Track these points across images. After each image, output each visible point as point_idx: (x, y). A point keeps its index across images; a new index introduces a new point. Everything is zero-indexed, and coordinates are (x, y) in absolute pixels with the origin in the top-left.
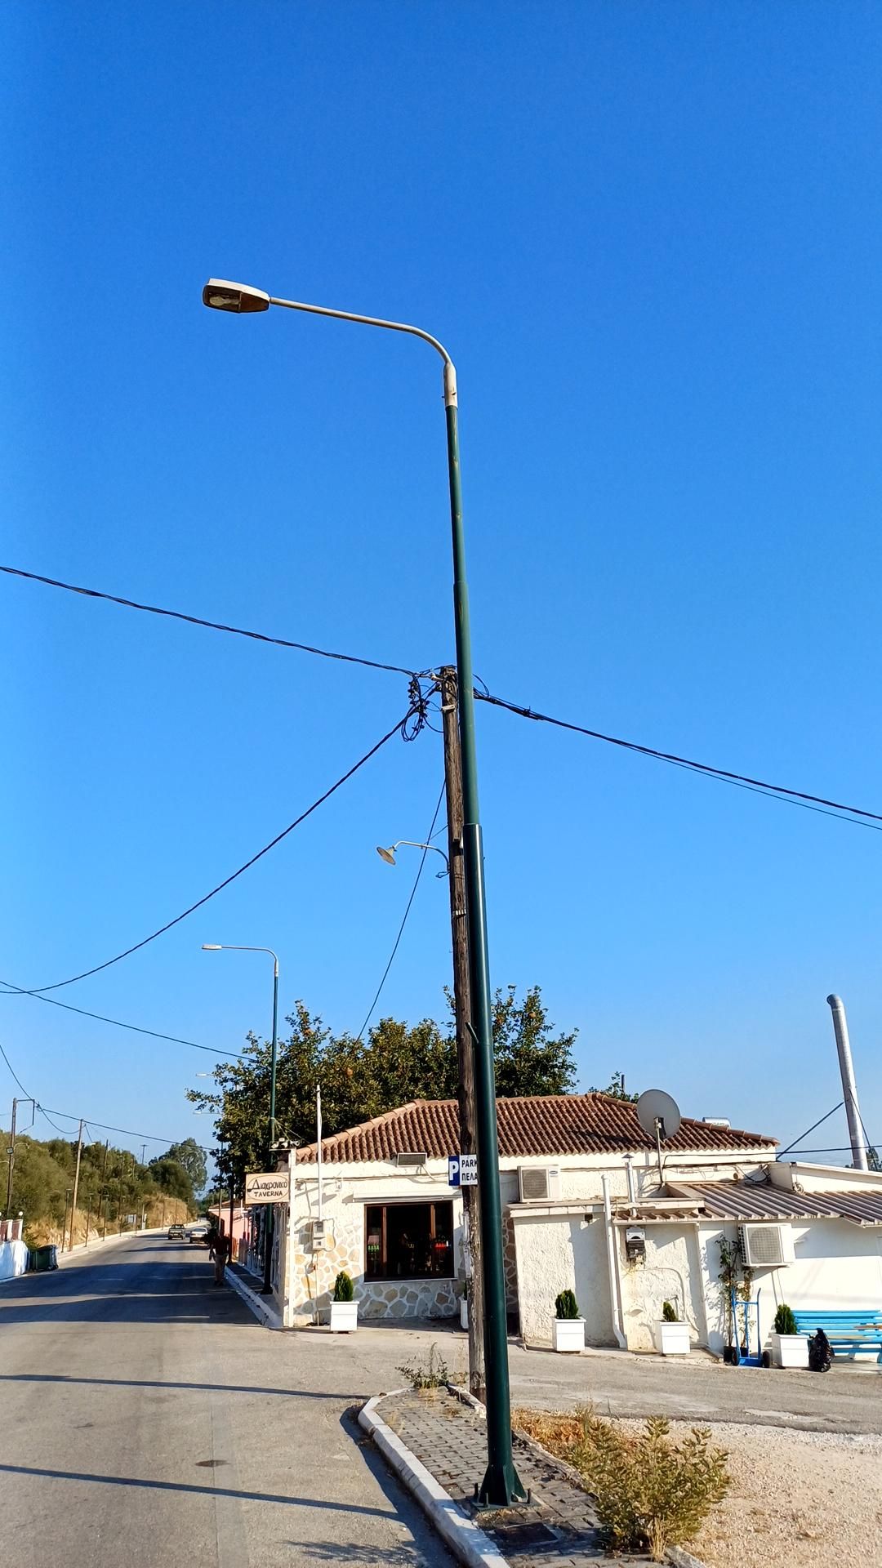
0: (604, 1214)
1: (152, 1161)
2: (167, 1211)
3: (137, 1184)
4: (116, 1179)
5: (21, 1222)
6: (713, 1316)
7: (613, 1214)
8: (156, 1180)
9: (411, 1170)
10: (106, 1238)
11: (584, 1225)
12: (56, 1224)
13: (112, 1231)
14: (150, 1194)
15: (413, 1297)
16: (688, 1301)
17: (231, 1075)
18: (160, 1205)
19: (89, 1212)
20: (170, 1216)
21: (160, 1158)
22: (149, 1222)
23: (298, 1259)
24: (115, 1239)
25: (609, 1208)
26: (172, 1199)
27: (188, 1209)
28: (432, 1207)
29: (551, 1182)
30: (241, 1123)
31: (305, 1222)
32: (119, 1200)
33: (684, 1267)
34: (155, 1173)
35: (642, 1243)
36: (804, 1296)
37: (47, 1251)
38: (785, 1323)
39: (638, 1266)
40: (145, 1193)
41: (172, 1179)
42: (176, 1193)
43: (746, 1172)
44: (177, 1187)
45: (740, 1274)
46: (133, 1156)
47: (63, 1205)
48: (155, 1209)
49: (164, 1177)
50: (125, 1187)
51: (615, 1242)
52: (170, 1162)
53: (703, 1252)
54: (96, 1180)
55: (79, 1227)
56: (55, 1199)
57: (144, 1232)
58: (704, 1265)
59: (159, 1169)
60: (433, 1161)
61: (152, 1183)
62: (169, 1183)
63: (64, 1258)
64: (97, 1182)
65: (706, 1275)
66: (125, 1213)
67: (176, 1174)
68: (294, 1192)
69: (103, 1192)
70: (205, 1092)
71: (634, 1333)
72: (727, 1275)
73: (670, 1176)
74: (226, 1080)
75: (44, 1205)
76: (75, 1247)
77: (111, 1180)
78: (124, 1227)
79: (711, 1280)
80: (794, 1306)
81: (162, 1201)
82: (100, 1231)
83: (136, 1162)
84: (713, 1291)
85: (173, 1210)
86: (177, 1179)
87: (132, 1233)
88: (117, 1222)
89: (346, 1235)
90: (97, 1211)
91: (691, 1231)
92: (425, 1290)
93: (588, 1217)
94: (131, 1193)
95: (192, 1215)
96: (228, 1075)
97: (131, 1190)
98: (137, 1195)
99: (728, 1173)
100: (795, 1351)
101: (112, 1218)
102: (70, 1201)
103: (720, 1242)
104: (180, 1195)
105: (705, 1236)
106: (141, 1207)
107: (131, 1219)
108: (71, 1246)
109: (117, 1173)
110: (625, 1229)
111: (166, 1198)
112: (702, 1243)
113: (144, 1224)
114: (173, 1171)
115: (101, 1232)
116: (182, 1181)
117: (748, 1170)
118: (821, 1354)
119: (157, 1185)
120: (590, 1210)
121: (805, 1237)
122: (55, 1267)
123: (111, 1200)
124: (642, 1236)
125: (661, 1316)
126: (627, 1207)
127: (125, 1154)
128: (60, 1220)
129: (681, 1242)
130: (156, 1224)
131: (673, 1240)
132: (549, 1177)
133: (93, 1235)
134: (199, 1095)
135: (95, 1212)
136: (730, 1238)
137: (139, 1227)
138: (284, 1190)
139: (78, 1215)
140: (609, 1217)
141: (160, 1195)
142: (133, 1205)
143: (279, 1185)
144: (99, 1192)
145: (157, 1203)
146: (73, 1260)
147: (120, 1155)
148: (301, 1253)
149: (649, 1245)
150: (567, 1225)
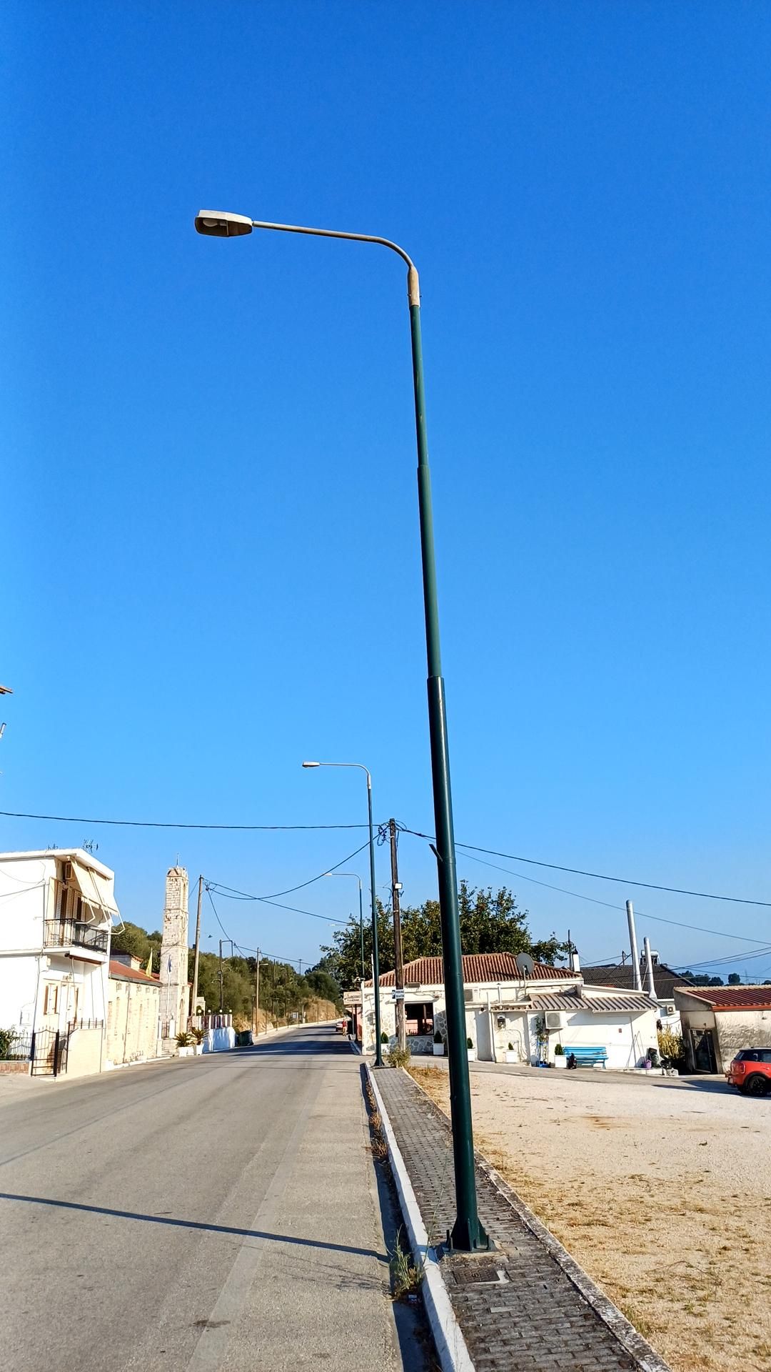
0: (488, 1008)
1: (307, 971)
2: (321, 1010)
3: (297, 989)
4: (281, 986)
5: (231, 1016)
6: (533, 1049)
7: (492, 1008)
8: (311, 986)
9: (414, 990)
10: (279, 1029)
11: (480, 1012)
12: (246, 1018)
13: (282, 1024)
14: (307, 997)
15: (416, 1043)
16: (523, 1044)
17: (343, 937)
18: (315, 1005)
19: (266, 1010)
20: (323, 1014)
21: (313, 969)
22: (308, 1018)
23: (367, 1027)
24: (284, 1030)
25: (490, 1006)
26: (323, 1001)
27: (336, 1008)
28: (425, 1007)
29: (475, 995)
30: (348, 964)
31: (370, 1012)
32: (285, 1002)
33: (522, 1029)
34: (310, 981)
35: (504, 1019)
36: (571, 1042)
37: (247, 1034)
38: (559, 1051)
39: (503, 1029)
40: (303, 996)
41: (323, 986)
42: (327, 996)
43: (566, 989)
44: (327, 992)
45: (544, 1032)
46: (292, 968)
47: (250, 1005)
48: (311, 1008)
49: (317, 984)
50: (288, 992)
51: (492, 1018)
52: (320, 973)
53: (529, 1023)
54: (269, 987)
55: (261, 1020)
56: (245, 1001)
57: (304, 1025)
58: (529, 1028)
59: (313, 978)
60: (424, 986)
61: (308, 989)
62: (320, 988)
63: (256, 1039)
64: (270, 989)
65: (530, 1033)
66: (290, 1011)
67: (326, 981)
68: (364, 999)
69: (273, 996)
70: (330, 947)
71: (499, 1054)
72: (539, 1033)
73: (529, 991)
74: (340, 940)
75: (240, 1006)
76: (259, 1034)
77: (278, 987)
78: (290, 1022)
79: (532, 1034)
80: (563, 1045)
81: (316, 1003)
82: (274, 1023)
83: (295, 973)
84: (533, 1039)
85: (325, 1009)
86: (326, 986)
87: (296, 1026)
88: (285, 1018)
89: (387, 1017)
90: (270, 1010)
91: (524, 1015)
92: (422, 1040)
93: (482, 1009)
94: (293, 997)
95: (340, 1013)
96: (339, 937)
97: (293, 994)
98: (297, 998)
99: (557, 990)
100: (561, 1062)
101: (281, 1015)
102: (254, 1003)
103: (537, 1019)
104: (330, 998)
105: (530, 1017)
106: (301, 1007)
107: (295, 1015)
108: (257, 1033)
109: (282, 981)
110: (496, 1014)
111: (320, 1000)
112: (529, 1020)
113: (304, 1020)
114: (323, 979)
115: (275, 1026)
116: (330, 987)
117: (567, 988)
118: (572, 1063)
119: (312, 990)
120: (482, 1006)
121: (573, 1018)
122: (252, 1044)
123: (280, 1002)
124: (504, 1017)
125: (508, 1048)
126: (497, 1005)
127: (286, 966)
128: (249, 1015)
129: (521, 1019)
130: (313, 1019)
131: (518, 1018)
132: (473, 992)
133: (270, 1026)
134: (327, 948)
135: (270, 1011)
136: (541, 1018)
137: (301, 1022)
138: (360, 999)
139: (259, 1013)
140: (489, 1009)
141: (314, 998)
142: (295, 1005)
143: (358, 997)
144: (272, 996)
145: (313, 1004)
146: (260, 1041)
147: (282, 967)
148: (369, 1025)
149: (507, 1020)
150: (473, 1013)
